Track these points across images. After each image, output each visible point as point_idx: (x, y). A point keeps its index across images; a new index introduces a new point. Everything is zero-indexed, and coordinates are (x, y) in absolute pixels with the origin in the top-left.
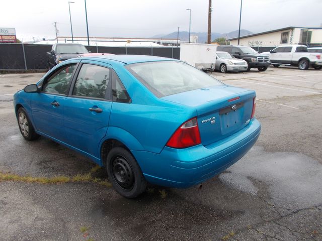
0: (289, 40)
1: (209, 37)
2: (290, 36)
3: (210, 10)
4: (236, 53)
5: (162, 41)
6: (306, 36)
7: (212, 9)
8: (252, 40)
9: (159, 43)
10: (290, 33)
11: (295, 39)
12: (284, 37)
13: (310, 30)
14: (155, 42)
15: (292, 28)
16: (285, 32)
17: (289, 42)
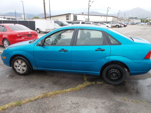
0: (69, 19)
1: (45, 16)
2: (69, 17)
3: (44, 3)
4: (61, 24)
5: (6, 17)
6: (75, 17)
7: (45, 3)
8: (54, 18)
9: (4, 18)
10: (69, 16)
11: (72, 19)
12: (67, 18)
13: (76, 15)
14: (2, 18)
15: (70, 14)
16: (68, 15)
17: (69, 20)
